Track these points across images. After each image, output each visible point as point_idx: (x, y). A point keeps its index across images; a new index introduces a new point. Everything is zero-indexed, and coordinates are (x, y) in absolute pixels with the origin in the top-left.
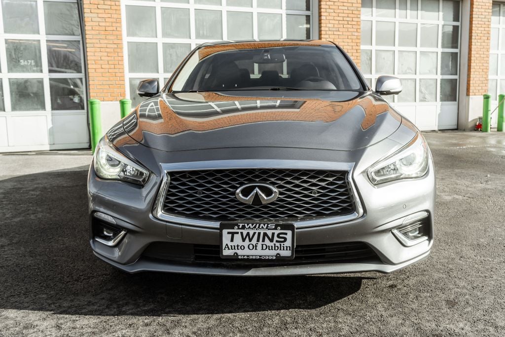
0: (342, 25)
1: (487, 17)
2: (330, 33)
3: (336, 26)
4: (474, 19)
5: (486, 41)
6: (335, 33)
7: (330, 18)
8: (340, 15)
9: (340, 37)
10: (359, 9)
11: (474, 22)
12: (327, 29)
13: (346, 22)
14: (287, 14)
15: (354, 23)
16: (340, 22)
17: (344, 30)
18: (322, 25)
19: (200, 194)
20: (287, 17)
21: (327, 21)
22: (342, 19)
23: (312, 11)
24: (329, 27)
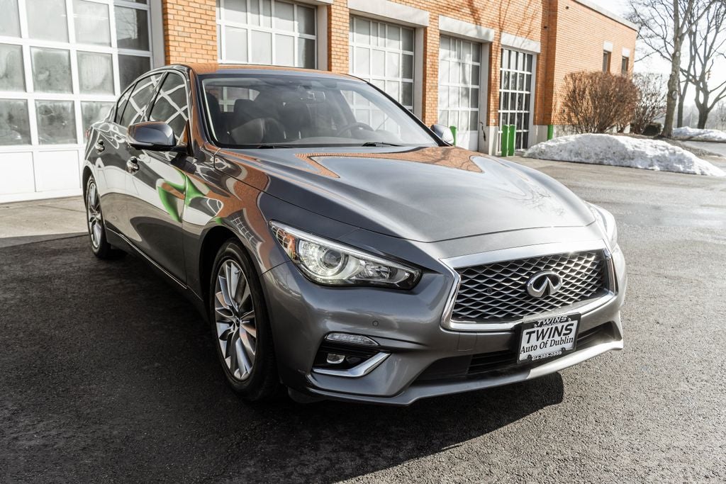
0: (194, 29)
1: (345, 32)
2: (179, 39)
3: (187, 30)
4: (333, 34)
5: (345, 62)
6: (186, 40)
7: (179, 18)
8: (191, 14)
9: (193, 46)
10: (213, 9)
11: (333, 38)
12: (176, 33)
13: (199, 26)
14: (115, 6)
15: (208, 28)
16: (191, 24)
17: (197, 36)
18: (170, 27)
19: (490, 292)
20: (115, 10)
21: (175, 23)
22: (193, 20)
23: (150, 5)
24: (178, 31)
